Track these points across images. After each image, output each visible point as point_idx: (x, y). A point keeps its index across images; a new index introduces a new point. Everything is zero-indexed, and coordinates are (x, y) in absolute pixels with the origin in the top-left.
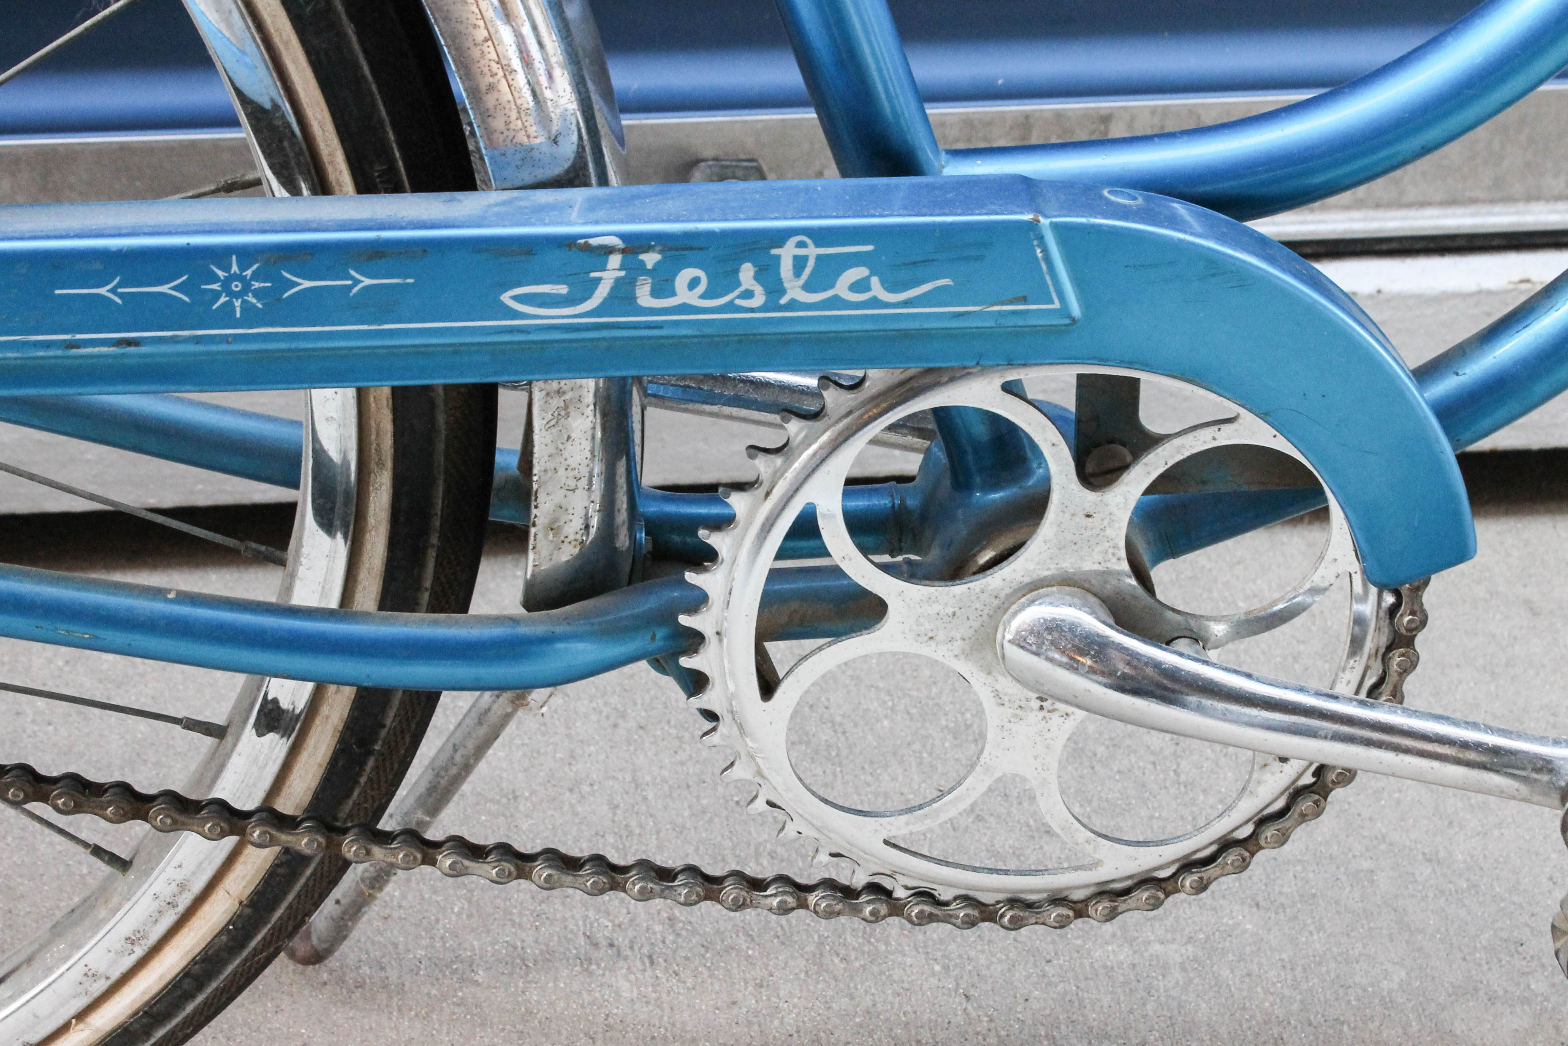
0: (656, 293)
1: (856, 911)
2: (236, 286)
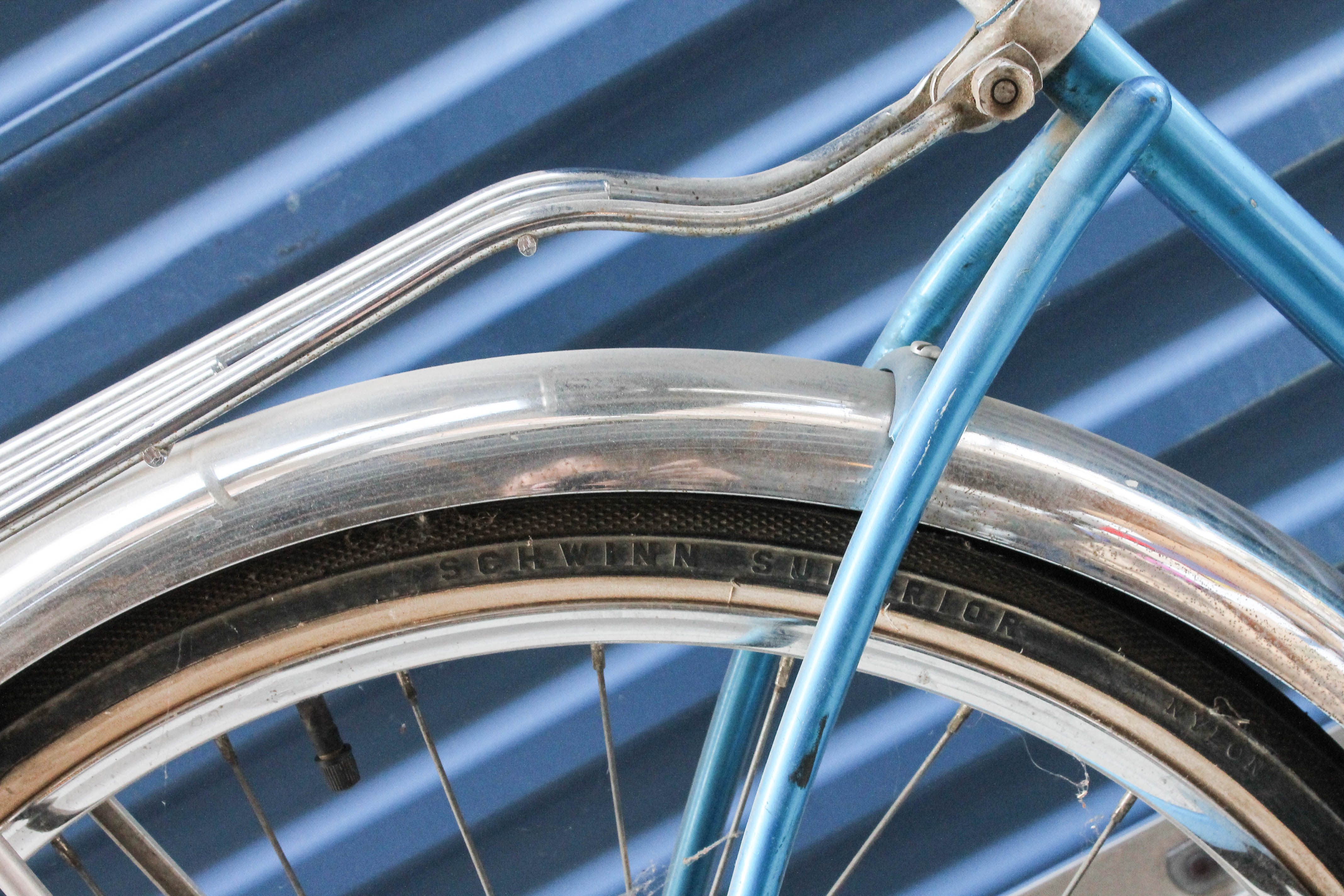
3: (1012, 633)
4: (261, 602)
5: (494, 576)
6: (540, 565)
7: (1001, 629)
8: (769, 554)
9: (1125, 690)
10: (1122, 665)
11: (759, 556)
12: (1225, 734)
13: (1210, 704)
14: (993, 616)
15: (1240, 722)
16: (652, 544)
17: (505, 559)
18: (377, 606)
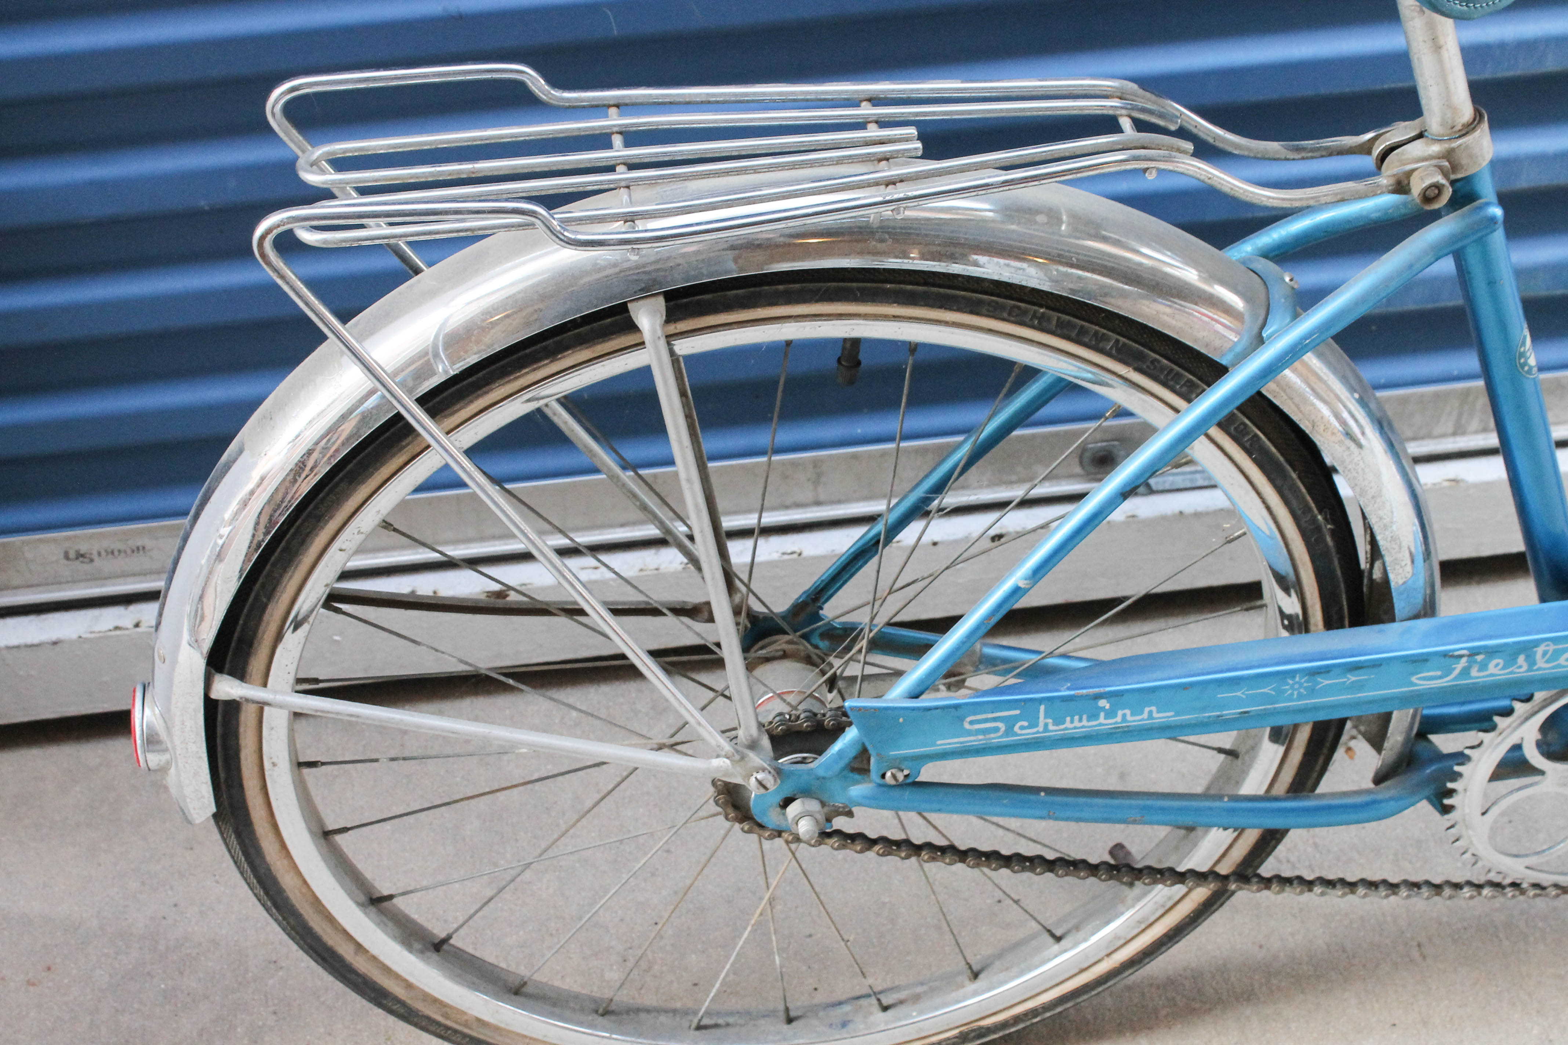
0: (1480, 670)
1: (1504, 895)
2: (1296, 686)
3: (1251, 445)
4: (880, 285)
5: (1013, 319)
6: (1039, 323)
7: (1248, 440)
8: (1159, 361)
9: (1286, 492)
10: (1293, 480)
11: (1154, 361)
12: (1318, 529)
13: (1320, 512)
14: (1248, 433)
15: (1329, 526)
16: (1104, 334)
17: (1025, 312)
18: (942, 310)
